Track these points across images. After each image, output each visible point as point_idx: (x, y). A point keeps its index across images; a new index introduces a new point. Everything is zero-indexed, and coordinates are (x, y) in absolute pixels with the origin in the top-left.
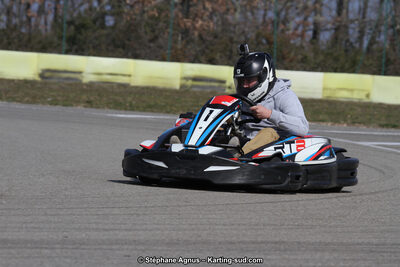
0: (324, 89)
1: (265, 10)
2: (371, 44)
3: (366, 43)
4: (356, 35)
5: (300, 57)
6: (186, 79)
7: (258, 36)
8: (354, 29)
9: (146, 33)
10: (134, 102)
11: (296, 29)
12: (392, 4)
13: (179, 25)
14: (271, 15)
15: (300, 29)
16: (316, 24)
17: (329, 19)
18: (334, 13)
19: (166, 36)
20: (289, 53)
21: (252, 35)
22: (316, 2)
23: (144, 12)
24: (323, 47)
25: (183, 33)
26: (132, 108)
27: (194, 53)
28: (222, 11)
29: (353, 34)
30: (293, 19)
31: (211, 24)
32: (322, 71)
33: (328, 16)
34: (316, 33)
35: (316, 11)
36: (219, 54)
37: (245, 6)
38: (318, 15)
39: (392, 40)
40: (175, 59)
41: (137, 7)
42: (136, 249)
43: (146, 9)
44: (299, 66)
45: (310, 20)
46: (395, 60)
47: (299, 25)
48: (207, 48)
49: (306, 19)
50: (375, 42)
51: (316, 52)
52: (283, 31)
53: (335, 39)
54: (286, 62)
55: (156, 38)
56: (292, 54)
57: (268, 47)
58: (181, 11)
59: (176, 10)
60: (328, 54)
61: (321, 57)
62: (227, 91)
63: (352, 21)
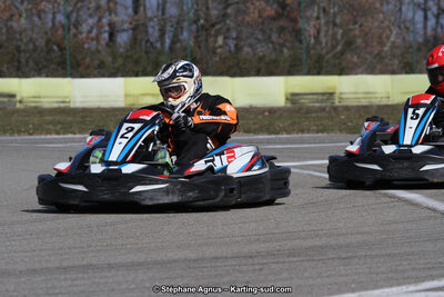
0: (126, 96)
1: (54, 13)
2: (173, 42)
3: (168, 41)
4: (157, 34)
5: (96, 62)
7: (48, 42)
8: (153, 27)
11: (90, 32)
15: (95, 31)
16: (111, 25)
17: (126, 18)
18: (130, 11)
20: (84, 59)
21: (41, 43)
22: (109, 1)
24: (122, 50)
28: (5, 18)
29: (154, 33)
30: (85, 21)
32: (122, 76)
33: (123, 16)
34: (112, 35)
35: (110, 11)
36: (5, 66)
37: (31, 10)
38: (113, 15)
39: (196, 37)
44: (96, 72)
45: (105, 21)
46: (201, 59)
47: (92, 27)
49: (100, 20)
51: (114, 56)
52: (75, 35)
53: (134, 41)
54: (81, 69)
56: (88, 60)
57: (59, 53)
60: (127, 57)
61: (120, 61)
62: (18, 105)
63: (151, 19)
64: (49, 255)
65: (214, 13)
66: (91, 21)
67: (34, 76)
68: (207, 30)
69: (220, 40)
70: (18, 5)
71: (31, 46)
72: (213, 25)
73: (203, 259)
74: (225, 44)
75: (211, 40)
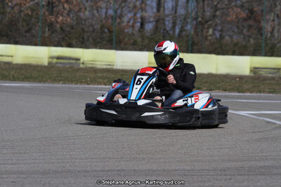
0: (149, 63)
1: (107, 9)
2: (181, 31)
3: (177, 31)
4: (170, 25)
5: (132, 41)
6: (52, 58)
7: (102, 27)
8: (168, 21)
9: (23, 26)
10: (15, 75)
11: (129, 22)
12: (195, 4)
13: (46, 20)
14: (111, 12)
15: (131, 23)
16: (142, 18)
18: (155, 10)
19: (37, 28)
20: (124, 38)
21: (98, 27)
22: (142, 2)
23: (21, 11)
24: (148, 34)
25: (48, 26)
26: (14, 79)
27: (57, 39)
28: (76, 10)
29: (169, 25)
30: (126, 15)
31: (69, 20)
32: (148, 51)
33: (150, 13)
34: (142, 25)
35: (143, 10)
36: (75, 40)
37: (92, 6)
38: (144, 12)
39: (196, 29)
40: (44, 44)
41: (16, 8)
42: (19, 177)
43: (22, 9)
44: (131, 47)
45: (138, 15)
46: (198, 42)
47: (130, 19)
48: (66, 36)
51: (143, 38)
52: (119, 24)
53: (156, 28)
54: (122, 45)
55: (30, 29)
56: (126, 39)
57: (109, 34)
58: (47, 10)
59: (44, 10)
60: (151, 39)
61: (147, 41)
62: (81, 66)
63: (167, 16)
64: (97, 162)
67: (92, 48)
68: (202, 24)
70: (84, 2)
71: (91, 29)
72: (206, 22)
73: (193, 170)
74: (214, 33)
75: (205, 31)
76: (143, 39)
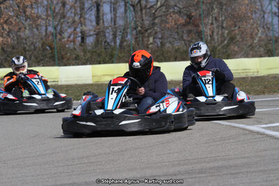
0: (93, 76)
1: (46, 27)
2: (122, 42)
3: (118, 42)
4: (111, 37)
5: (74, 56)
7: (43, 44)
8: (109, 33)
11: (69, 37)
12: (133, 13)
15: (72, 37)
16: (82, 32)
17: (91, 28)
18: (94, 23)
20: (66, 54)
21: (39, 45)
22: (80, 18)
24: (90, 48)
28: (16, 30)
29: (109, 37)
30: (66, 30)
31: (9, 40)
32: (90, 64)
33: (90, 26)
34: (83, 39)
35: (82, 24)
37: (32, 25)
38: (84, 26)
39: (136, 38)
44: (74, 62)
45: (78, 30)
47: (71, 35)
48: (8, 56)
49: (75, 29)
50: (125, 41)
52: (60, 40)
53: (97, 42)
54: (64, 61)
56: (69, 54)
57: (51, 51)
60: (93, 52)
61: (89, 55)
63: (107, 28)
64: (48, 178)
65: (147, 23)
66: (69, 31)
68: (142, 33)
69: (151, 40)
70: (23, 22)
71: (33, 47)
72: (146, 30)
74: (154, 42)
75: (145, 39)
76: (85, 52)
